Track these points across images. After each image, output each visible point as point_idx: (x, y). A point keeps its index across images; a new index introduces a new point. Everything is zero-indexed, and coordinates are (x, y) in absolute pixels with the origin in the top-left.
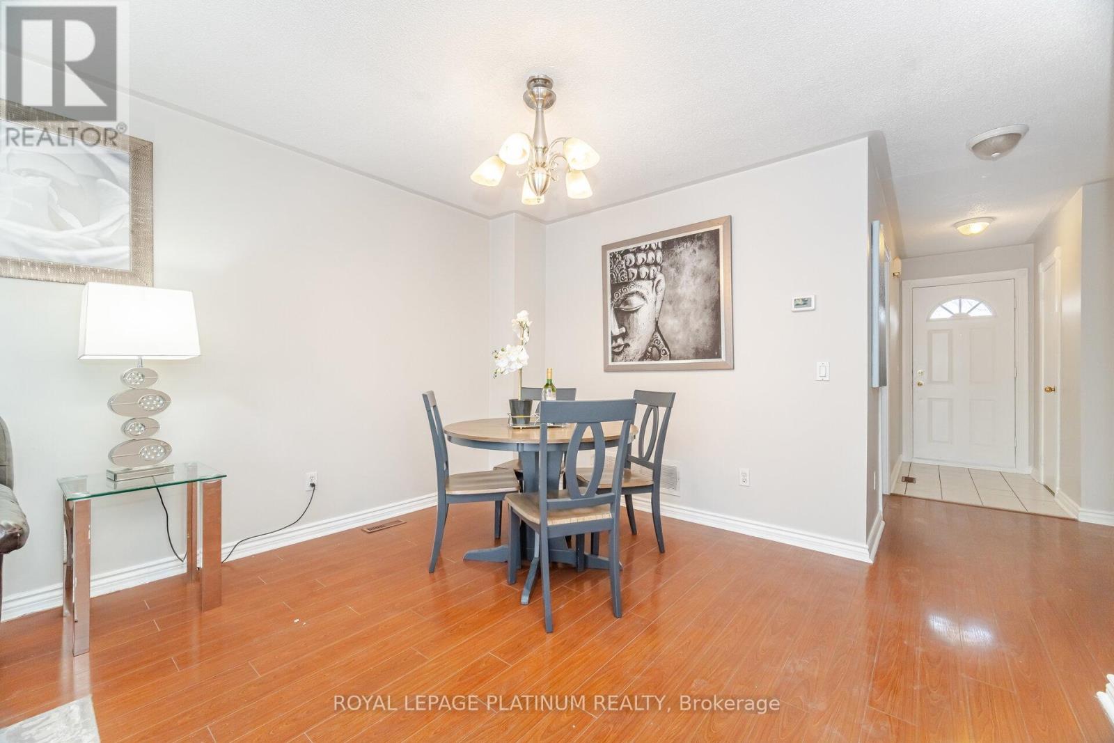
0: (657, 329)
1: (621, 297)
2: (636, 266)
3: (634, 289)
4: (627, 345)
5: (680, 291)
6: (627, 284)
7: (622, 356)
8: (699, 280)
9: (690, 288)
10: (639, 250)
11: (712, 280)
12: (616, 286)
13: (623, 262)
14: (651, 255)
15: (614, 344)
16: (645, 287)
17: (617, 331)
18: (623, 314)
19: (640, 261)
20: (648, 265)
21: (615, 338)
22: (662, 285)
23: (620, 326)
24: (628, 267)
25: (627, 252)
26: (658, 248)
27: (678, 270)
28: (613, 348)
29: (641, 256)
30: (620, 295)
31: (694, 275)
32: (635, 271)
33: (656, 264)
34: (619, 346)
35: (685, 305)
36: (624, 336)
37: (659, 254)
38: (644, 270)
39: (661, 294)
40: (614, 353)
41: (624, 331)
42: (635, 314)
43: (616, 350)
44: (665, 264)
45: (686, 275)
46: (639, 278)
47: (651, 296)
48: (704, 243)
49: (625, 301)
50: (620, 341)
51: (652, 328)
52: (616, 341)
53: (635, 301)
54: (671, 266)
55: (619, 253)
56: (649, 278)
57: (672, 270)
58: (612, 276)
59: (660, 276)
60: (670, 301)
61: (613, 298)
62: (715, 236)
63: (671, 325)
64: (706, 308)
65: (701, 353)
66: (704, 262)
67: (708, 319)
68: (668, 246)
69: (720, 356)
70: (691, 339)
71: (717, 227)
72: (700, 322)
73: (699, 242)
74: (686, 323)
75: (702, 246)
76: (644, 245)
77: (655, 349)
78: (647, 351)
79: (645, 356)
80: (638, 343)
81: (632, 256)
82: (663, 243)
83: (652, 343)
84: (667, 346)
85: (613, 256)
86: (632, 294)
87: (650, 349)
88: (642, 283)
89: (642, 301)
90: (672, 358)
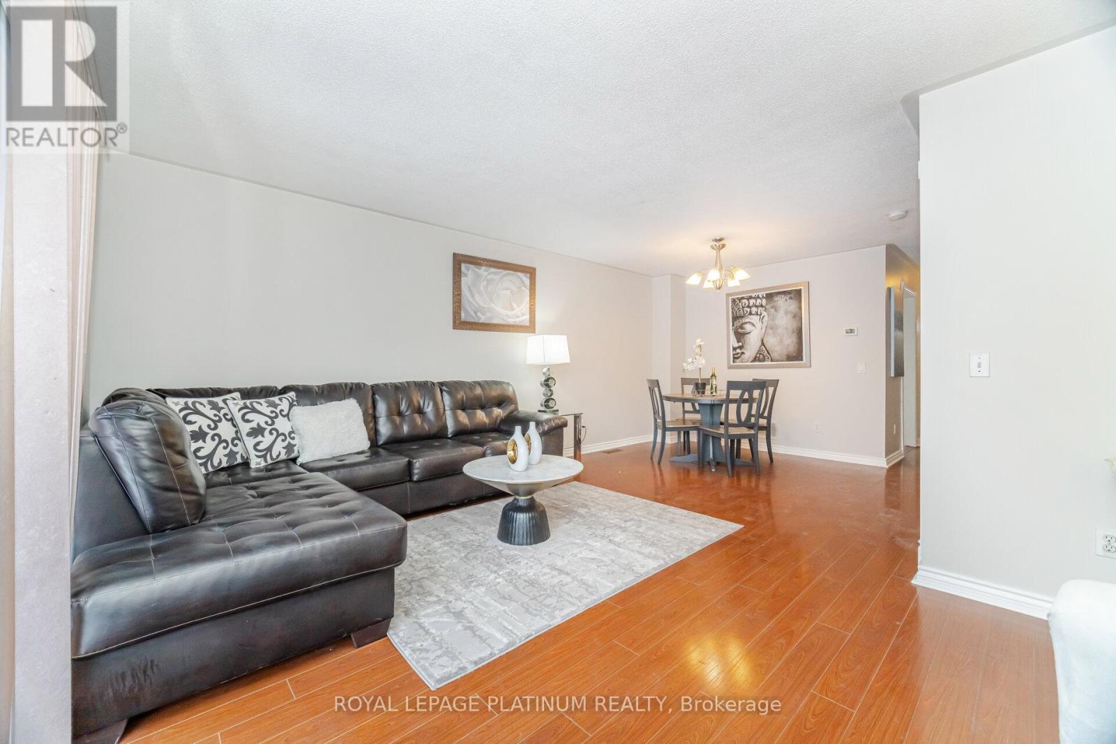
0: (763, 344)
1: (739, 324)
2: (749, 307)
3: (747, 320)
4: (743, 353)
5: (777, 322)
6: (742, 317)
7: (740, 359)
8: (790, 316)
9: (784, 321)
10: (751, 298)
11: (798, 317)
12: (735, 318)
13: (740, 304)
14: (759, 301)
15: (734, 352)
16: (755, 319)
17: (736, 345)
18: (740, 335)
19: (751, 304)
20: (756, 306)
21: (735, 349)
22: (766, 318)
23: (738, 342)
24: (743, 307)
25: (743, 298)
26: (763, 297)
27: (776, 310)
28: (734, 355)
29: (752, 302)
30: (738, 323)
31: (786, 313)
32: (748, 310)
33: (762, 306)
34: (738, 353)
35: (780, 331)
36: (741, 348)
37: (764, 301)
38: (754, 310)
39: (765, 324)
40: (734, 358)
41: (741, 344)
42: (748, 335)
43: (736, 356)
44: (767, 307)
45: (781, 312)
46: (751, 314)
47: (759, 325)
48: (792, 296)
49: (741, 327)
50: (738, 351)
51: (760, 343)
52: (736, 350)
53: (748, 327)
54: (772, 307)
55: (737, 298)
56: (757, 314)
57: (772, 310)
58: (733, 312)
59: (764, 313)
60: (772, 328)
61: (733, 325)
62: (799, 292)
63: (771, 342)
64: (794, 332)
65: (790, 358)
66: (791, 305)
67: (794, 339)
68: (770, 297)
69: (802, 360)
70: (784, 350)
71: (800, 288)
72: (790, 340)
73: (789, 296)
74: (781, 341)
75: (791, 298)
76: (753, 295)
77: (761, 356)
78: (756, 357)
79: (754, 360)
80: (750, 352)
81: (746, 301)
82: (767, 294)
83: (759, 352)
84: (769, 353)
85: (734, 301)
86: (747, 323)
87: (758, 356)
88: (752, 316)
89: (752, 328)
90: (772, 360)
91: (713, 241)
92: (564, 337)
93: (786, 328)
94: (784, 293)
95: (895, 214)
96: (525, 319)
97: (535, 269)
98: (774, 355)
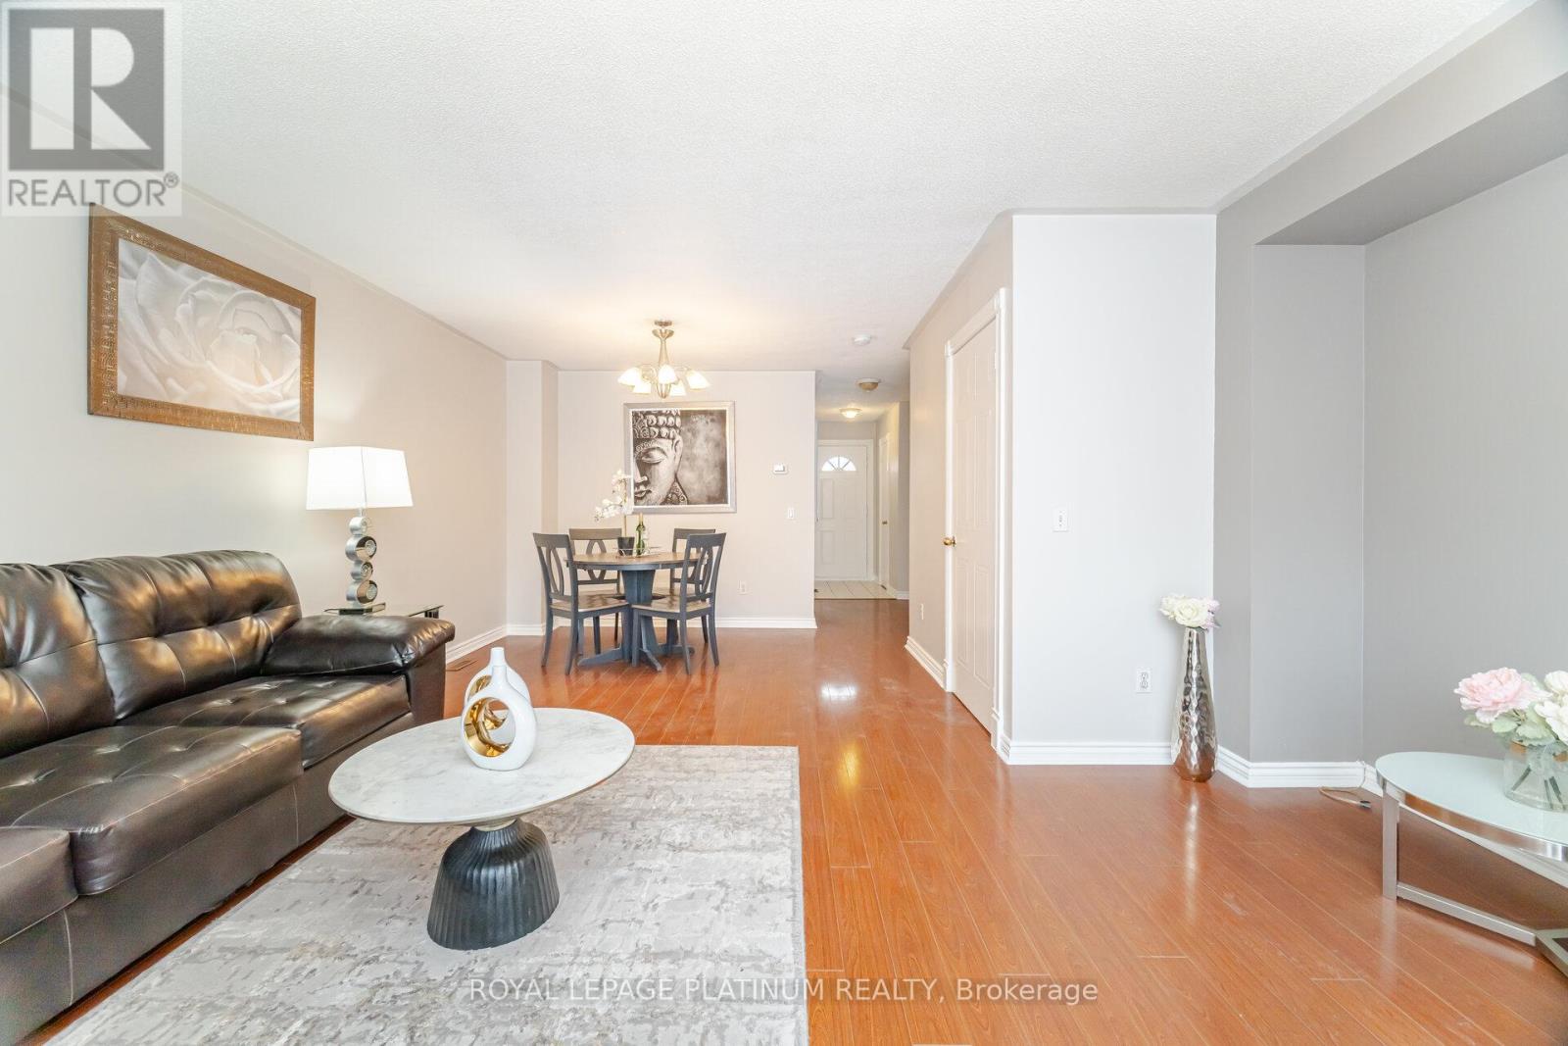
0: (676, 479)
1: (643, 450)
2: (657, 426)
3: (655, 445)
4: (649, 492)
5: (695, 451)
6: (648, 440)
7: (644, 501)
8: (711, 444)
9: (703, 450)
10: (660, 413)
11: (720, 445)
12: (638, 441)
13: (645, 421)
14: (671, 419)
15: (636, 490)
16: (665, 444)
17: (639, 479)
18: (645, 466)
19: (661, 423)
20: (668, 427)
21: (637, 485)
22: (681, 444)
23: (642, 475)
24: (649, 426)
25: (649, 413)
26: (677, 414)
27: (694, 435)
28: (636, 493)
29: (662, 419)
30: (641, 449)
31: (707, 440)
32: (657, 430)
33: (675, 427)
34: (641, 492)
35: (700, 463)
36: (646, 483)
37: (678, 420)
38: (664, 431)
39: (679, 453)
40: (636, 498)
41: (646, 478)
42: (656, 467)
43: (638, 496)
44: (683, 429)
45: (700, 440)
46: (660, 436)
47: (671, 453)
48: (714, 417)
49: (647, 454)
50: (642, 488)
51: (672, 479)
52: (638, 488)
53: (656, 455)
54: (689, 430)
55: (641, 412)
56: (669, 438)
57: (689, 435)
58: (634, 431)
59: (678, 438)
60: (687, 458)
61: (635, 450)
62: (722, 415)
63: (688, 477)
64: (716, 466)
65: (711, 500)
66: (714, 431)
67: (716, 475)
68: (686, 415)
69: (726, 502)
70: (705, 489)
71: (724, 408)
72: (712, 477)
73: (711, 417)
74: (700, 476)
75: (712, 420)
76: (664, 410)
77: (674, 496)
78: (667, 497)
79: (665, 501)
80: (659, 490)
81: (653, 417)
82: (682, 411)
83: (671, 490)
84: (685, 494)
85: (636, 415)
86: (654, 449)
87: (670, 495)
88: (662, 441)
89: (663, 456)
90: (689, 503)
91: (656, 323)
92: (401, 454)
93: (707, 460)
94: (705, 413)
95: (861, 338)
96: (289, 407)
97: (314, 299)
98: (692, 495)
